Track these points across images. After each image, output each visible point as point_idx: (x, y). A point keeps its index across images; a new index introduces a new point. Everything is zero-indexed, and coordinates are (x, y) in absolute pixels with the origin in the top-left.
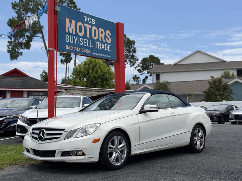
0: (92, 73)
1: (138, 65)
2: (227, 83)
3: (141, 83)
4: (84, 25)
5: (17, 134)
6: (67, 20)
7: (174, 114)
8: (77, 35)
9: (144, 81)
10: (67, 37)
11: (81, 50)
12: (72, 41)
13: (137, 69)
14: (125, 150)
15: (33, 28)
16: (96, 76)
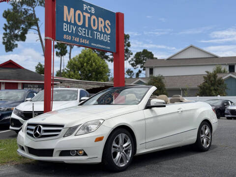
0: (87, 66)
1: (132, 59)
2: (221, 78)
3: (134, 77)
4: (83, 14)
5: (11, 127)
6: (66, 8)
7: (181, 110)
8: (75, 24)
9: (138, 75)
10: (65, 26)
11: (79, 40)
12: (70, 30)
13: (131, 63)
14: (130, 150)
15: (28, 20)
16: (91, 69)
